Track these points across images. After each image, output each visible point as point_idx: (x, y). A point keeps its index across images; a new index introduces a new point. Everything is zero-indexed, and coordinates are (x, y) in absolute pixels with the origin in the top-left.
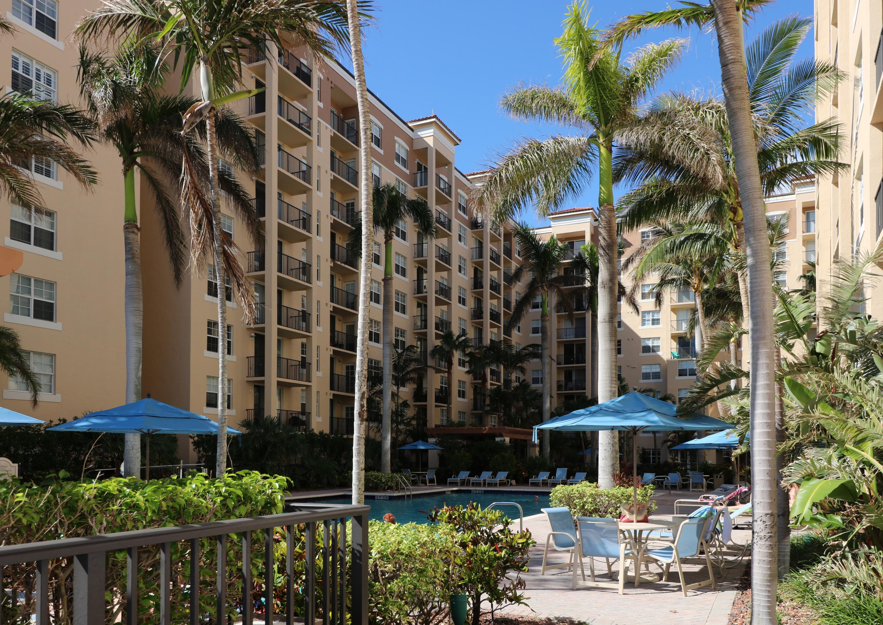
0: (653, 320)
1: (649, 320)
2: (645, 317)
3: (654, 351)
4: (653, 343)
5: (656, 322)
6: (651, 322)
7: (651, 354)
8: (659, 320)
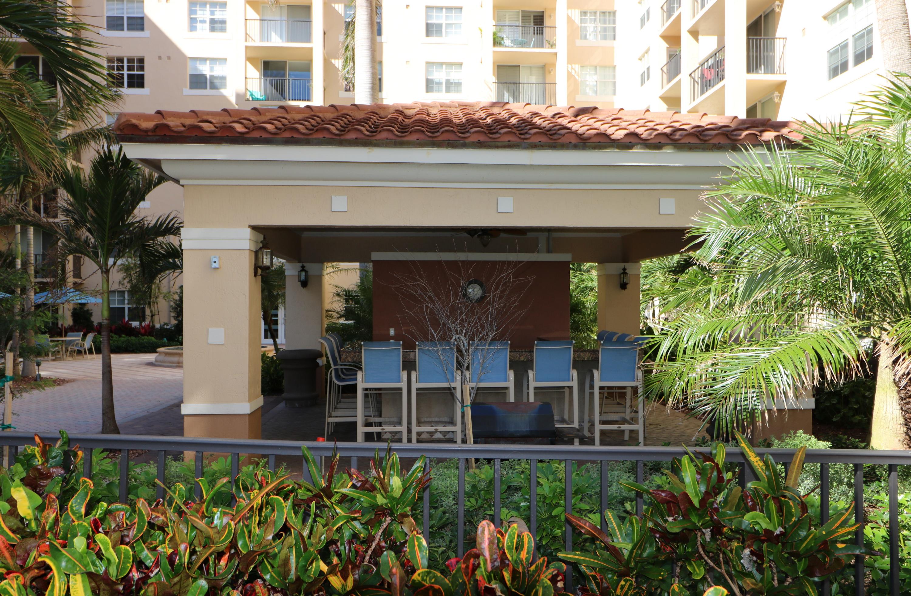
0: (213, 22)
1: (204, 22)
2: (195, 12)
3: (213, 87)
4: (212, 69)
5: (218, 26)
6: (207, 26)
7: (208, 92)
8: (223, 22)
